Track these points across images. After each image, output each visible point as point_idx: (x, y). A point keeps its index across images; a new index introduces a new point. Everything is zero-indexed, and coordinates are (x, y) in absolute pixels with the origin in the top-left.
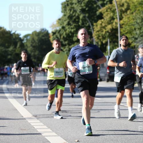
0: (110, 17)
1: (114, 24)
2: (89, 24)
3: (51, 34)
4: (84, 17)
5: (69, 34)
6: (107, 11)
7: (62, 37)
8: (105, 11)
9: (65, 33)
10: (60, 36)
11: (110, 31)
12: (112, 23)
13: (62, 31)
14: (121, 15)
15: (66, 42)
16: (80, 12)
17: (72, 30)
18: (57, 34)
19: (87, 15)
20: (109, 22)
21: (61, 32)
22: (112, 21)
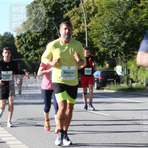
0: (77, 21)
1: (81, 27)
2: (55, 28)
3: (16, 38)
4: (50, 20)
5: (34, 38)
6: (74, 15)
7: (27, 41)
8: (72, 14)
9: (30, 37)
10: (26, 40)
11: (77, 35)
12: (79, 27)
13: (28, 35)
14: (88, 19)
15: (32, 47)
16: (46, 15)
17: (38, 34)
18: (22, 38)
19: (53, 19)
20: (76, 26)
21: (26, 36)
22: (79, 25)
